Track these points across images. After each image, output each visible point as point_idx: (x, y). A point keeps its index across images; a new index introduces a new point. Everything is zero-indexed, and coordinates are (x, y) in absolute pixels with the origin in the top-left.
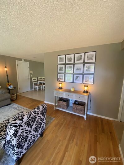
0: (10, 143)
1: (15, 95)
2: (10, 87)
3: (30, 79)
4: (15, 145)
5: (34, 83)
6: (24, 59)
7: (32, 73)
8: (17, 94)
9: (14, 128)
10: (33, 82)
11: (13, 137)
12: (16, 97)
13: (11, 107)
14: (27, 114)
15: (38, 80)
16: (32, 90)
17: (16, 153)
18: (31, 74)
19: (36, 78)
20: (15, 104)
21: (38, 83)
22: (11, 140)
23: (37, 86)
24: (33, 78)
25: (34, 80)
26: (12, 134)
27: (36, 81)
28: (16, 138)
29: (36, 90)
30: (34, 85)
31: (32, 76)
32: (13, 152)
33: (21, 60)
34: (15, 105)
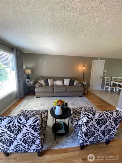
0: (81, 128)
1: (87, 90)
2: (85, 83)
3: (102, 78)
4: (84, 132)
5: (106, 83)
6: (100, 58)
7: (106, 72)
8: (88, 90)
9: (87, 118)
10: (105, 81)
11: (85, 125)
12: (87, 92)
13: (83, 99)
14: (98, 112)
15: (111, 80)
16: (103, 89)
17: (83, 139)
18: (104, 73)
19: (110, 78)
20: (85, 97)
21: (111, 84)
22: (82, 126)
23: (109, 87)
24: (106, 78)
25: (106, 79)
26: (84, 122)
27: (109, 81)
28: (86, 126)
29: (107, 91)
30: (106, 85)
31: (105, 75)
32: (81, 136)
33: (97, 58)
34: (85, 99)
